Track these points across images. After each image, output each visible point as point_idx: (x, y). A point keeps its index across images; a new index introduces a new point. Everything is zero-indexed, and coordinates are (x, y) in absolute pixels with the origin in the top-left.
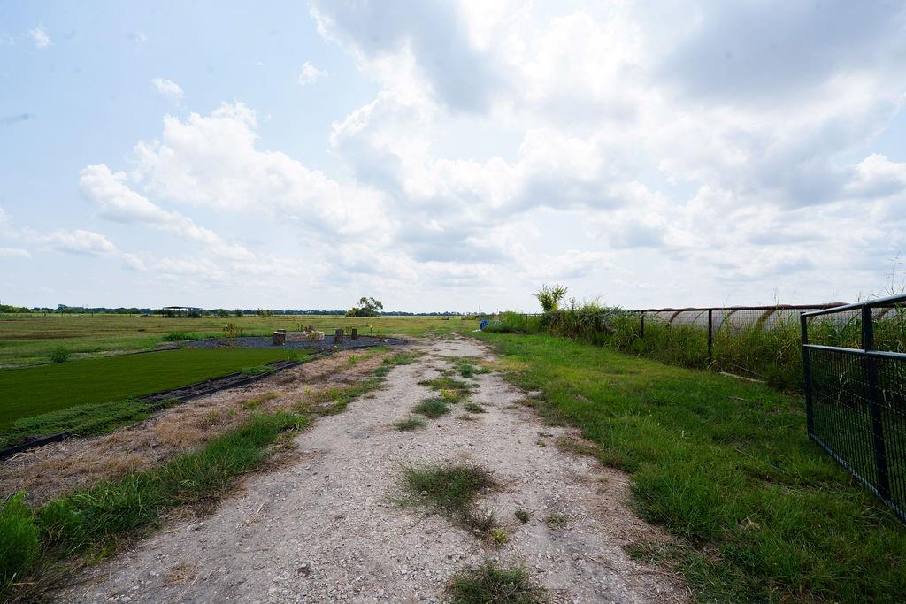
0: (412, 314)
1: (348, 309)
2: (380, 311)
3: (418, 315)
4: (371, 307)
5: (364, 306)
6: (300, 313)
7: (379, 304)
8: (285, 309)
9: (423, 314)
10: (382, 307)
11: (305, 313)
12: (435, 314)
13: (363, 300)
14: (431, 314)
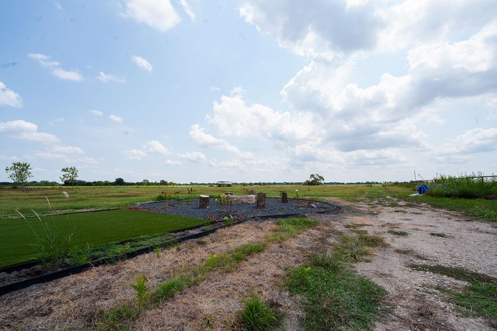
0: (343, 184)
1: (304, 181)
2: (322, 182)
3: (347, 184)
4: (317, 179)
5: (313, 179)
6: (280, 184)
7: (322, 178)
8: (272, 182)
9: (350, 184)
10: (323, 180)
11: (282, 184)
12: (359, 183)
13: (312, 176)
14: (356, 183)
